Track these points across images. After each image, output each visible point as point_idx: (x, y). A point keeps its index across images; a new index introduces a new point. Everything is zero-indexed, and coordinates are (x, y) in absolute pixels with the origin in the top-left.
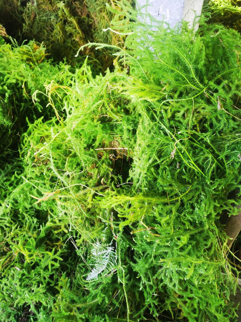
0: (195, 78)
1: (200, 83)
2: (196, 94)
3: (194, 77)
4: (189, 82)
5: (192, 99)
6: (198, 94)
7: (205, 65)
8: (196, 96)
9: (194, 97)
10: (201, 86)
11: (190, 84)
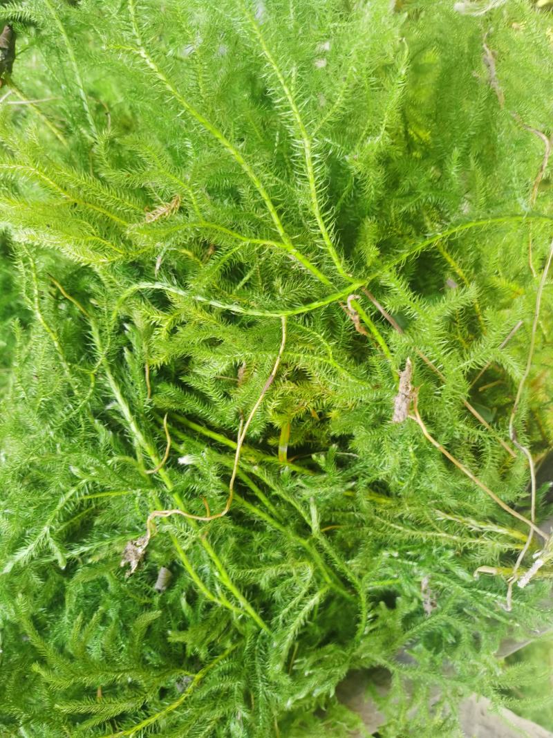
0: (319, 220)
1: (338, 250)
2: (308, 301)
3: (316, 210)
4: (281, 231)
5: (280, 320)
6: (315, 305)
7: (385, 160)
8: (304, 309)
9: (290, 312)
10: (340, 267)
11: (286, 240)
